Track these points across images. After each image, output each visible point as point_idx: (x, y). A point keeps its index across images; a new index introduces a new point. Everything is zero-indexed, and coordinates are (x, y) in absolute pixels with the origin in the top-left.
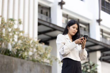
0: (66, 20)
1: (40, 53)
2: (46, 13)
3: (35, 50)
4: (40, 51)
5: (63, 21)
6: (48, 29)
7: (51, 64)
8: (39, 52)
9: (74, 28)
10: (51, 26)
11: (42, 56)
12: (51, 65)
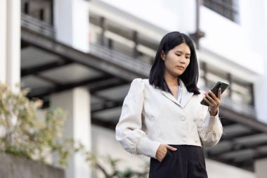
0: (98, 34)
1: (32, 131)
2: (38, 14)
3: (14, 120)
4: (31, 125)
5: (90, 35)
6: (49, 58)
7: (61, 163)
8: (27, 127)
9: (179, 55)
10: (59, 49)
11: (36, 139)
12: (64, 167)
